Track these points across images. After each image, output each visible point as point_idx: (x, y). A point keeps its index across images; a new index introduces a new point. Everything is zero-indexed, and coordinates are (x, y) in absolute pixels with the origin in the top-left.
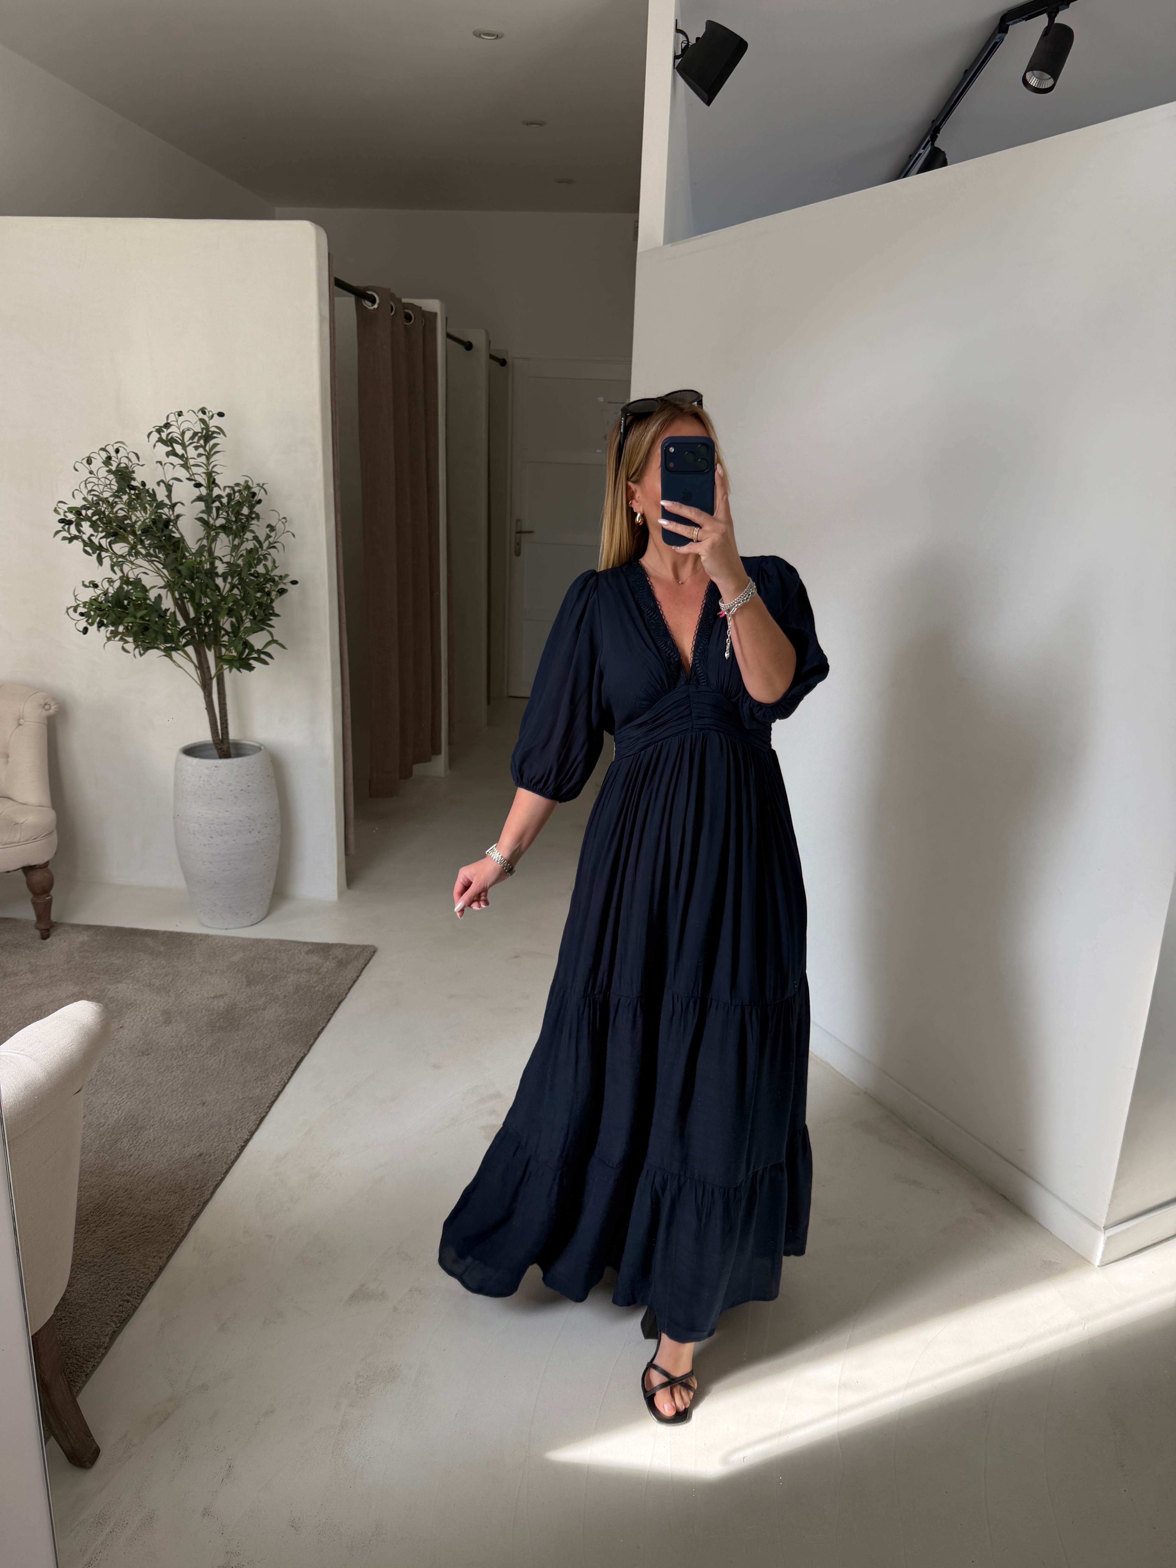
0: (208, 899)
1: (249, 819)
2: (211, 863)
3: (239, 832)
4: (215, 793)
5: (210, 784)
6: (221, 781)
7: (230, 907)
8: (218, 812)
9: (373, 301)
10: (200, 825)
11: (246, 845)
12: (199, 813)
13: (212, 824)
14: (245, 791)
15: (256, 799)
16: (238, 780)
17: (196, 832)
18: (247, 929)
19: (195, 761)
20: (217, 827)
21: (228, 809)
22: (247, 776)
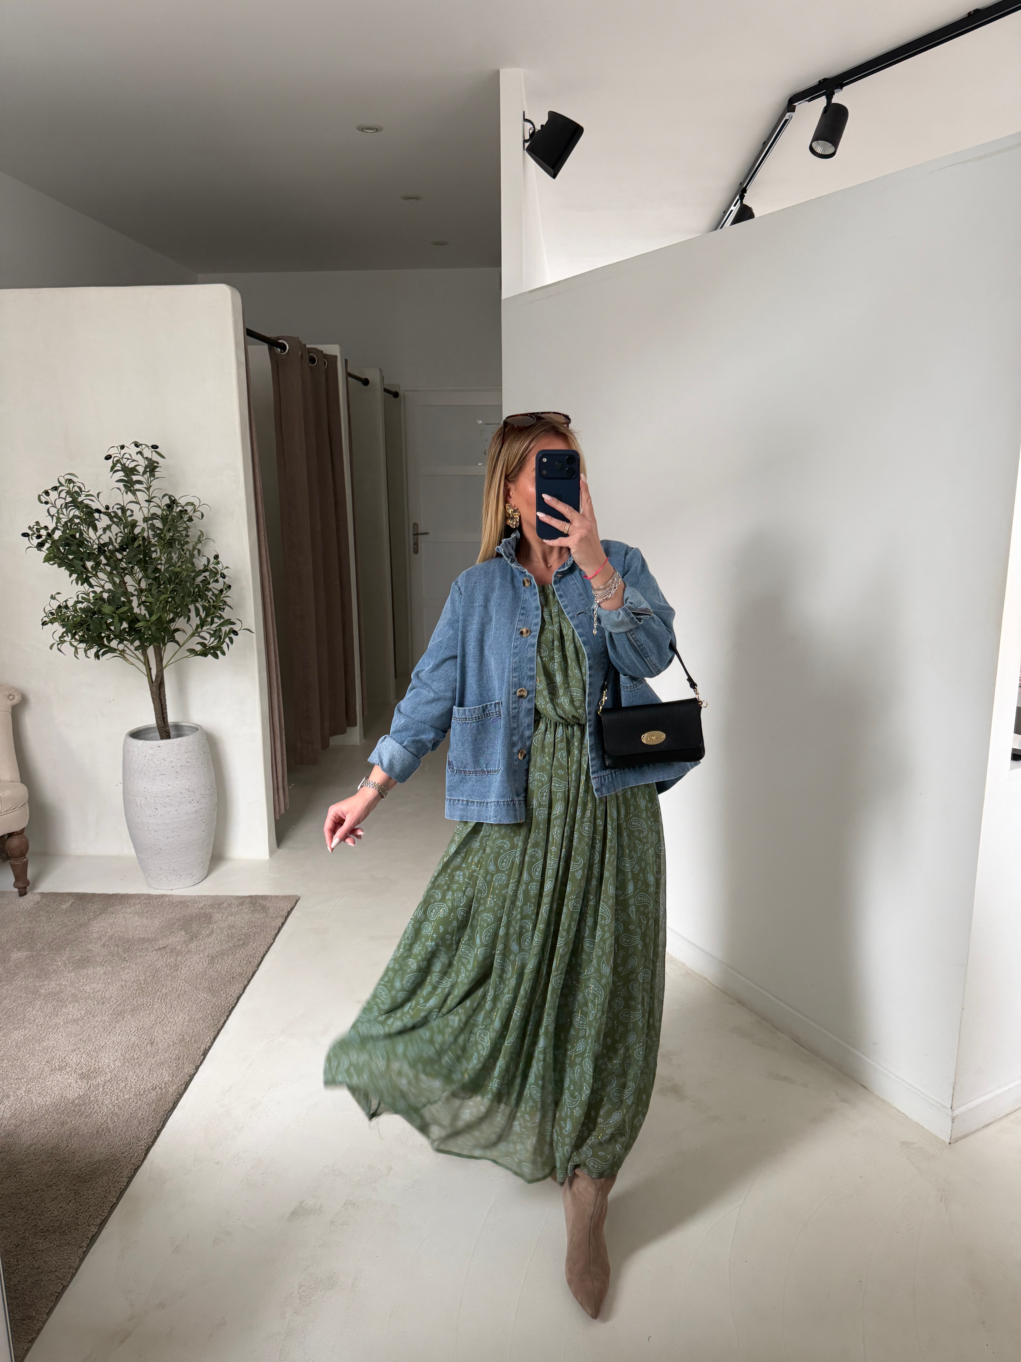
0: (154, 864)
1: (189, 791)
2: (156, 831)
3: (180, 803)
4: (158, 770)
5: (154, 762)
6: (163, 759)
7: (174, 870)
8: (162, 786)
9: (283, 347)
10: (146, 798)
11: (187, 814)
12: (145, 788)
13: (157, 797)
14: (184, 767)
15: (194, 773)
16: (178, 757)
17: (142, 806)
18: (190, 888)
19: (140, 743)
20: (161, 799)
21: (170, 784)
22: (186, 754)
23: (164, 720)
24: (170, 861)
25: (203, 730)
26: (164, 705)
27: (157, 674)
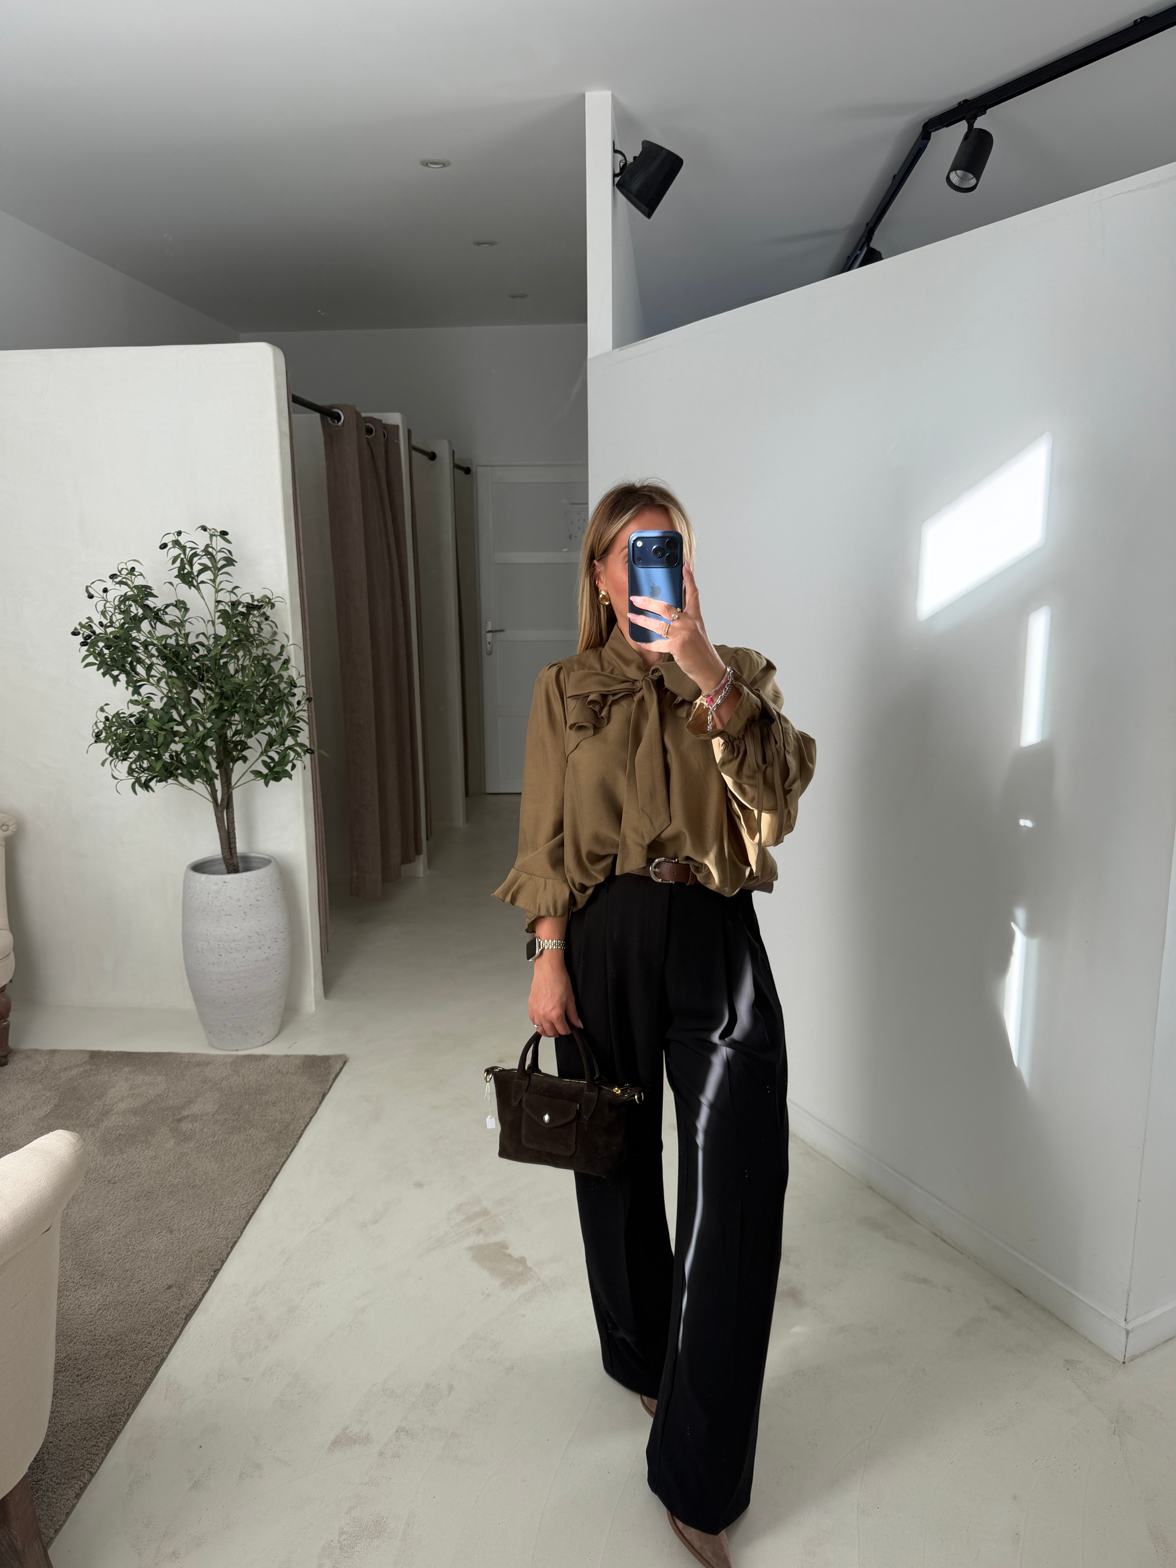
0: (217, 1019)
1: (259, 934)
2: (220, 982)
3: (248, 948)
4: (223, 909)
5: (219, 900)
6: (230, 897)
7: (240, 1027)
8: (227, 928)
9: (337, 417)
10: (209, 943)
11: (256, 961)
12: (208, 930)
13: (221, 941)
14: (254, 906)
15: (265, 913)
16: (247, 895)
17: (204, 951)
18: (261, 1048)
19: (203, 877)
20: (226, 944)
21: (237, 926)
22: (257, 891)
23: (231, 852)
24: (235, 1016)
25: (277, 862)
26: (231, 834)
27: (222, 797)
